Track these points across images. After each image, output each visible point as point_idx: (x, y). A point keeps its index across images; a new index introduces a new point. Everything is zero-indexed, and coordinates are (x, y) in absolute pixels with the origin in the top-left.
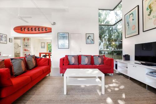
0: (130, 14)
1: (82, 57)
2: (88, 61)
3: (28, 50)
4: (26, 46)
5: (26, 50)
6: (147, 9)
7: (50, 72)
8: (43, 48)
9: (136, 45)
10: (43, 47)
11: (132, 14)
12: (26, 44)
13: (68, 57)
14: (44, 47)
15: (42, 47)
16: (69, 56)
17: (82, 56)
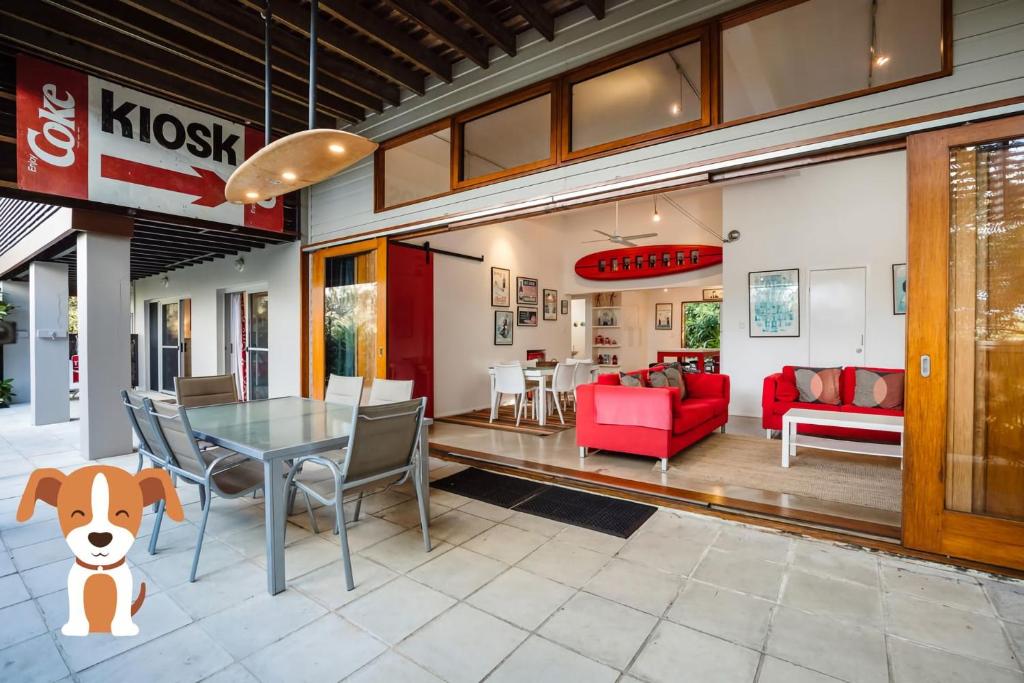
1: (860, 377)
2: (888, 395)
3: (612, 339)
4: (605, 324)
5: (602, 341)
7: (726, 421)
8: (664, 328)
10: (664, 323)
12: (606, 315)
13: (797, 373)
14: (668, 326)
15: (659, 326)
16: (797, 368)
17: (857, 372)
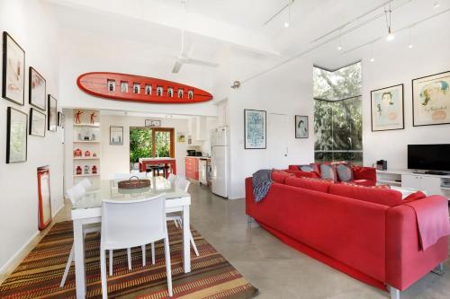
0: (385, 94)
3: (93, 152)
4: (87, 138)
6: (421, 95)
8: (116, 144)
9: (410, 147)
11: (389, 93)
14: (120, 143)
15: (112, 141)
